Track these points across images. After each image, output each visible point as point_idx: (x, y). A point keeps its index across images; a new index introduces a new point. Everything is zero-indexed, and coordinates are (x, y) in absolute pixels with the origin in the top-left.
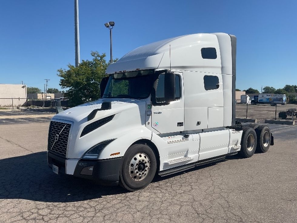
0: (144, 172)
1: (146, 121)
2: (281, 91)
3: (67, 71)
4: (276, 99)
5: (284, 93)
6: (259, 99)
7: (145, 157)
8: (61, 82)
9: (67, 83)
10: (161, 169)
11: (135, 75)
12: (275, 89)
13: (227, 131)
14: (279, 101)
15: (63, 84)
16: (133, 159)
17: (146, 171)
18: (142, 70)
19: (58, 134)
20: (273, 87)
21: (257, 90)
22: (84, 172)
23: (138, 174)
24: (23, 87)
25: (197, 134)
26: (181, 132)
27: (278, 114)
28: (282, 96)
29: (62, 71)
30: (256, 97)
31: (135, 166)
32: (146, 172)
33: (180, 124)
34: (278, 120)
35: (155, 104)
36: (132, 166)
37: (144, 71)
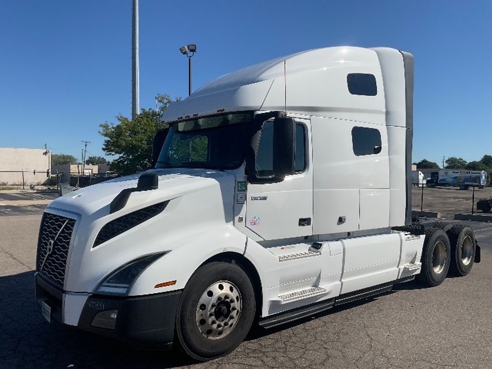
0: (228, 321)
1: (235, 215)
2: (478, 166)
3: (115, 126)
4: (468, 178)
5: (482, 168)
6: (440, 178)
7: (231, 289)
8: (105, 145)
9: (115, 146)
10: (265, 313)
11: (216, 123)
12: (466, 162)
13: (395, 236)
14: (474, 182)
15: (108, 148)
16: (205, 294)
17: (232, 318)
18: (232, 113)
19: (53, 238)
20: (462, 158)
21: (435, 164)
22: (98, 321)
23: (215, 326)
24: (45, 153)
25: (339, 242)
26: (306, 237)
27: (475, 203)
28: (479, 173)
29: (108, 126)
30: (435, 175)
31: (210, 310)
32: (232, 320)
33: (304, 222)
34: (478, 214)
35: (254, 181)
36: (203, 310)
37: (235, 115)
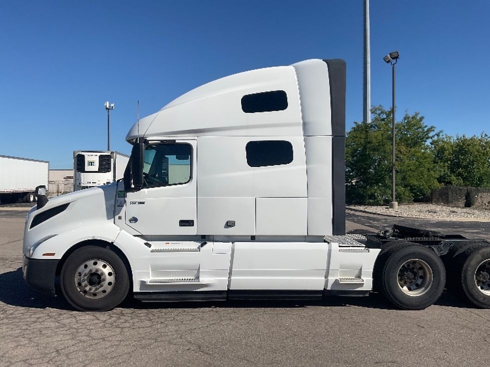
1: (116, 213)
7: (105, 266)
10: (136, 289)
16: (82, 266)
23: (88, 288)
31: (84, 277)
33: (185, 223)
36: (79, 276)
